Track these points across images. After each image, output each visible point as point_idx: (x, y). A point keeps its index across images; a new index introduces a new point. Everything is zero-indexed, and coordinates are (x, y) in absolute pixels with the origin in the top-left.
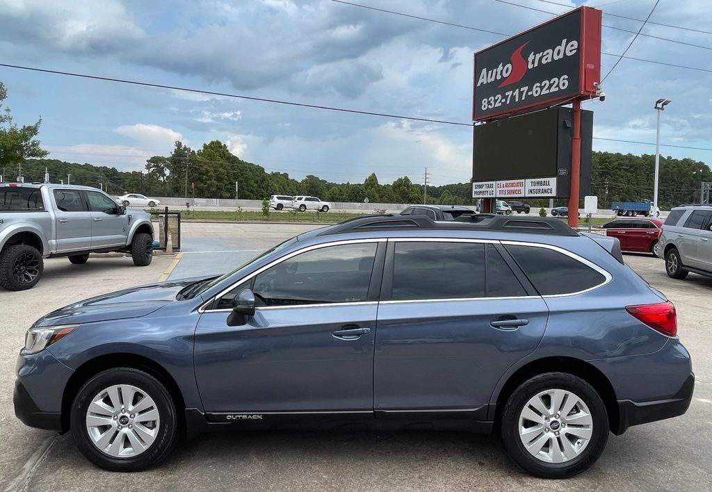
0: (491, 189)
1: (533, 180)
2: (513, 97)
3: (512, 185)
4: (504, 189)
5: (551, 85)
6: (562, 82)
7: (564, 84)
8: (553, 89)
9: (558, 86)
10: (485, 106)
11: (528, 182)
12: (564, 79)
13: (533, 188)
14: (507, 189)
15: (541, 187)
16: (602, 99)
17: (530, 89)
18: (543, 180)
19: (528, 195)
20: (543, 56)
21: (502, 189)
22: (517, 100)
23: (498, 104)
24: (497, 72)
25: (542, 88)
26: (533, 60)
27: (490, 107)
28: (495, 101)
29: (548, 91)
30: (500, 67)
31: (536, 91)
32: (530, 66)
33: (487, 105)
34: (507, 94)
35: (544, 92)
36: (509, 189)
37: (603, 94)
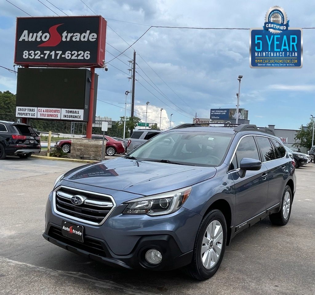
0: (33, 113)
1: (67, 110)
2: (50, 56)
3: (51, 111)
4: (45, 113)
5: (78, 55)
6: (87, 55)
7: (87, 57)
8: (80, 58)
9: (83, 56)
10: (26, 56)
11: (64, 111)
12: (87, 53)
13: (67, 114)
14: (46, 113)
15: (73, 115)
16: (106, 70)
17: (64, 53)
18: (74, 110)
19: (63, 118)
20: (73, 36)
21: (43, 113)
22: (53, 57)
23: (37, 57)
24: (37, 36)
25: (72, 55)
26: (66, 36)
27: (30, 57)
28: (35, 55)
29: (76, 58)
30: (40, 33)
31: (67, 55)
32: (64, 39)
33: (27, 56)
34: (45, 52)
35: (73, 58)
36: (48, 113)
37: (107, 67)
